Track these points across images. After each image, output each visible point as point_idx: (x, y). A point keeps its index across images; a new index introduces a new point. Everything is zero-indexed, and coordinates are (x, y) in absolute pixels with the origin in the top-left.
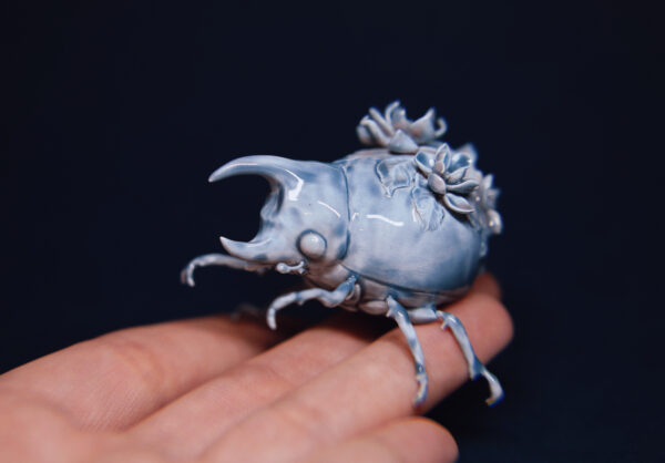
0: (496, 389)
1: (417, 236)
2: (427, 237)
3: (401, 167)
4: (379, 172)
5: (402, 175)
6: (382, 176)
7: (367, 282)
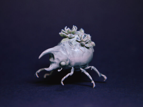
0: (105, 78)
1: (83, 55)
2: (84, 54)
3: (74, 42)
4: (71, 44)
5: (75, 43)
6: (71, 45)
7: (76, 67)
